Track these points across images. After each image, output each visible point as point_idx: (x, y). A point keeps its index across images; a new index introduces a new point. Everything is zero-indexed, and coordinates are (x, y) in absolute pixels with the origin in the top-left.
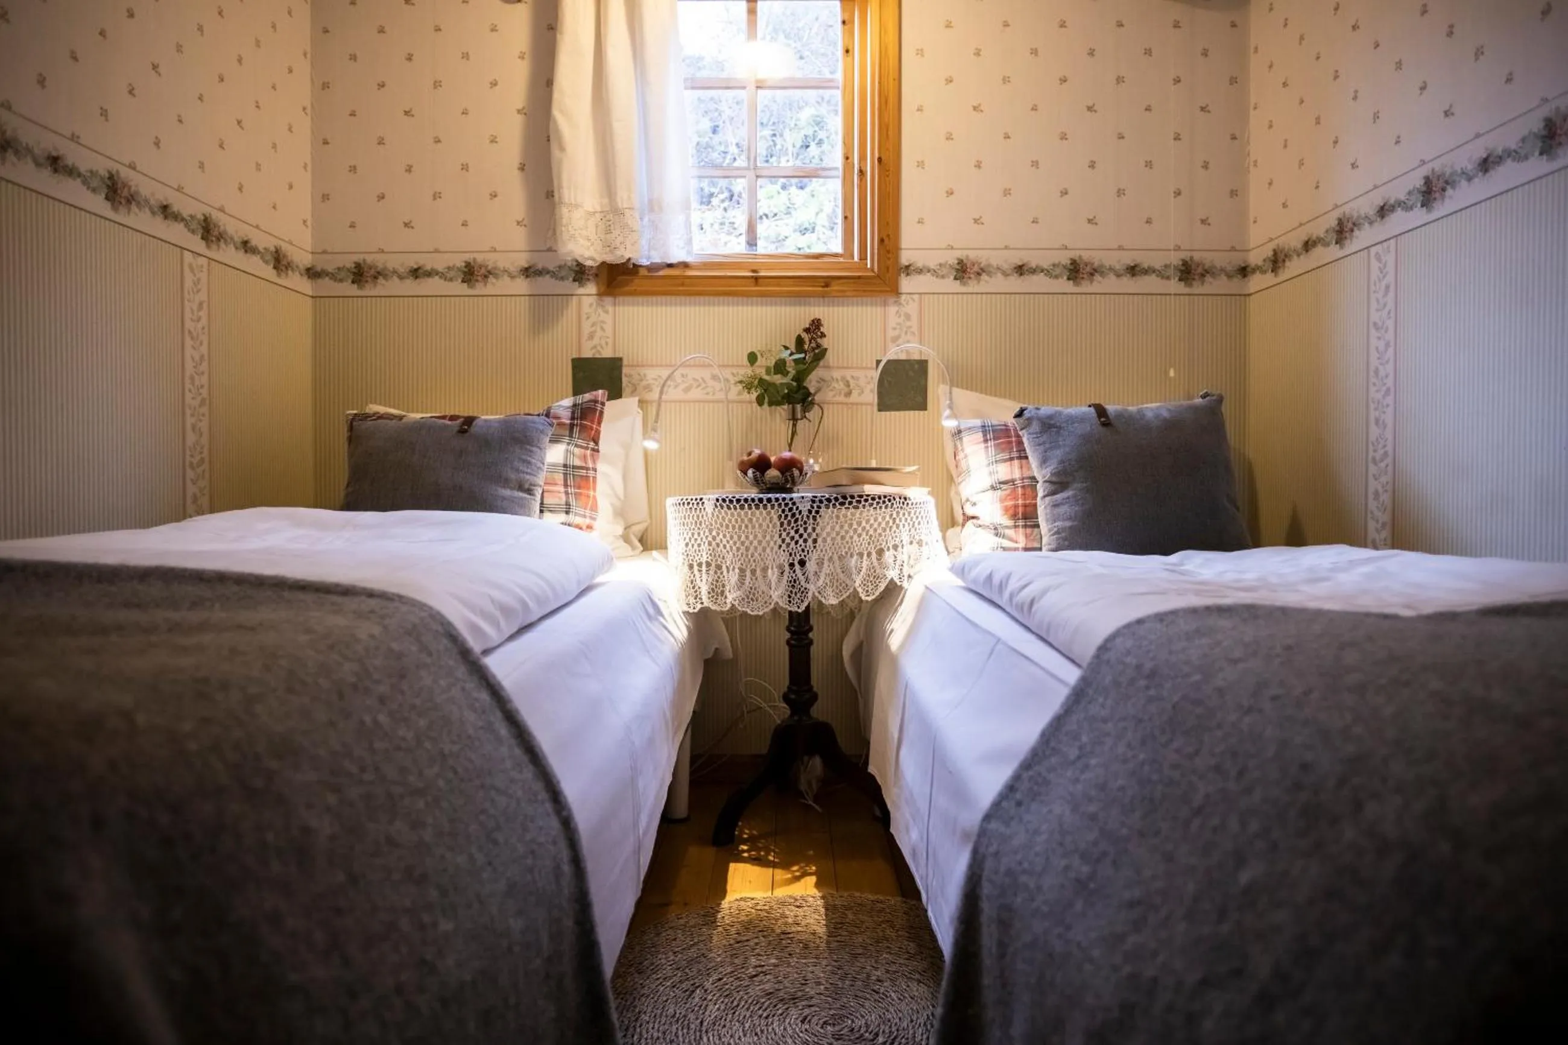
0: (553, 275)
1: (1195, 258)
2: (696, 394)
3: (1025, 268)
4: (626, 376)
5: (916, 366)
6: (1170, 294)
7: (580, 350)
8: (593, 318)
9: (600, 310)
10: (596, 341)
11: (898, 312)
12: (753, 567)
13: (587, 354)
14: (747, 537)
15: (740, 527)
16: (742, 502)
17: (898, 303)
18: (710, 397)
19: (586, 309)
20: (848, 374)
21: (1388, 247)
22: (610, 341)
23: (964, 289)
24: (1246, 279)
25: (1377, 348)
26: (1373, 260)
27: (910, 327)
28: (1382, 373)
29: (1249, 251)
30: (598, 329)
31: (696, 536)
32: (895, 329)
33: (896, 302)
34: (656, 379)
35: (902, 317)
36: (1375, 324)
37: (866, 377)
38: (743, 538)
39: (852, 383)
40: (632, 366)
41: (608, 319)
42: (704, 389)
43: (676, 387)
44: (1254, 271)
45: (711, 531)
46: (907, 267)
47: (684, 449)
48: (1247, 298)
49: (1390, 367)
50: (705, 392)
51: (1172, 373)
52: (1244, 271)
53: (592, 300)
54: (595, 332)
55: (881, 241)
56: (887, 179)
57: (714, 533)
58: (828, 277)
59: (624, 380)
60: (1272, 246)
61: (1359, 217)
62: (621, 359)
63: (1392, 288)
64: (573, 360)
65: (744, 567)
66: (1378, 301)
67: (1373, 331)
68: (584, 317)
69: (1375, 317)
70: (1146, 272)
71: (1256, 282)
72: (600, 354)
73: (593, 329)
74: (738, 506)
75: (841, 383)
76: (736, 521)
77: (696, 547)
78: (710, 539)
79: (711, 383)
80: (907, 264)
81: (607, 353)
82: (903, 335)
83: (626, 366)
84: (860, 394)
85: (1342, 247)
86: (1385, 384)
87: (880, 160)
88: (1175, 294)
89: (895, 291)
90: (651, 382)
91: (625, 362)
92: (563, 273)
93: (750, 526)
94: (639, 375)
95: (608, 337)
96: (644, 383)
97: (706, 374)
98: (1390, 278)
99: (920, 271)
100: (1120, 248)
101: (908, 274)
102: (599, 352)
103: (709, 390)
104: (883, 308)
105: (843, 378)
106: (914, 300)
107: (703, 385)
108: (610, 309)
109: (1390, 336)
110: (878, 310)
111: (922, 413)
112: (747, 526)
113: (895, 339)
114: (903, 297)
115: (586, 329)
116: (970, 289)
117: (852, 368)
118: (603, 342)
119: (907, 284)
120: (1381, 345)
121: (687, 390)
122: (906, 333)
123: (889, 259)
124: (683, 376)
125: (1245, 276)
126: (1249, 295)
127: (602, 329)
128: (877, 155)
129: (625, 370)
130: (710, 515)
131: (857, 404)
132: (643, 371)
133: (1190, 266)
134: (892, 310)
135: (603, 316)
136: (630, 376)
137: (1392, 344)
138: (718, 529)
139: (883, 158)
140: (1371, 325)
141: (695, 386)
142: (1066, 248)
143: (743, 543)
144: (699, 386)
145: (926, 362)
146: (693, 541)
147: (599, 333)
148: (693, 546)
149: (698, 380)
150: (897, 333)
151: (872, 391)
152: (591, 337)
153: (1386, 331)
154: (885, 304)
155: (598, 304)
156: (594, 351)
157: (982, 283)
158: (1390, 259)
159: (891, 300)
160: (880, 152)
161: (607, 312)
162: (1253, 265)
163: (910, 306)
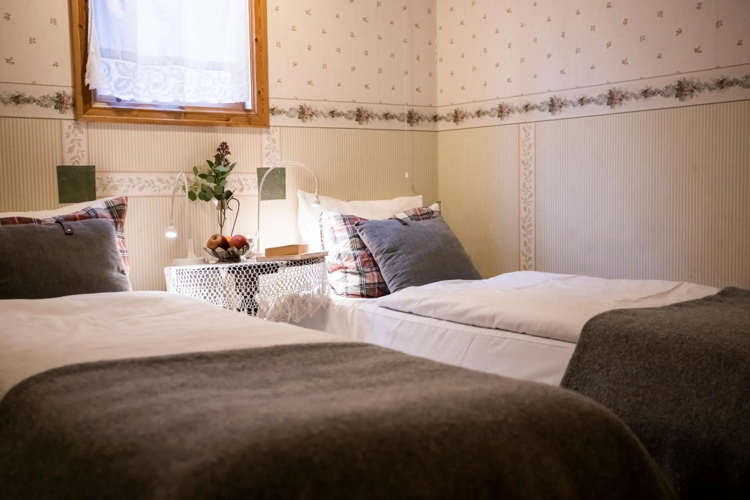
0: (39, 103)
1: (414, 110)
2: (148, 191)
3: (335, 113)
4: (98, 178)
5: (279, 172)
6: (405, 130)
7: (63, 160)
8: (72, 137)
9: (77, 131)
10: (75, 153)
11: (268, 138)
12: (256, 307)
13: (68, 163)
14: (251, 290)
15: (246, 284)
16: (248, 269)
17: (269, 133)
18: (157, 193)
19: (65, 129)
20: (241, 177)
21: (531, 126)
22: (85, 154)
23: (303, 125)
24: (436, 122)
25: (524, 173)
26: (522, 131)
27: (275, 147)
28: (527, 185)
29: (437, 107)
30: (76, 145)
31: (212, 291)
32: (267, 148)
33: (266, 132)
34: (119, 181)
35: (271, 141)
36: (523, 162)
37: (251, 179)
38: (248, 290)
39: (243, 182)
40: (104, 172)
41: (83, 137)
42: (152, 187)
43: (134, 186)
44: (441, 119)
45: (225, 288)
46: (273, 109)
47: (141, 229)
48: (437, 133)
49: (532, 184)
50: (153, 189)
51: (407, 175)
52: (435, 118)
53: (71, 123)
54: (74, 147)
55: (259, 92)
56: (261, 53)
57: (227, 289)
58: (227, 114)
59: (97, 181)
60: (454, 108)
61: (512, 107)
62: (94, 167)
63: (533, 146)
64: (58, 168)
65: (250, 308)
66: (525, 151)
67: (522, 166)
68: (65, 136)
69: (522, 158)
70: (392, 117)
71: (441, 125)
72: (79, 163)
73: (72, 145)
74: (244, 271)
75: (237, 183)
76: (243, 280)
77: (212, 298)
78: (225, 292)
79: (158, 184)
80: (272, 108)
81: (84, 163)
82: (271, 153)
83: (99, 172)
84: (248, 190)
85: (502, 119)
86: (529, 191)
87: (256, 40)
88: (407, 130)
89: (266, 124)
90: (117, 183)
91: (97, 169)
92: (47, 102)
93: (253, 282)
94: (108, 178)
95: (84, 151)
96: (111, 184)
97: (153, 177)
98: (532, 141)
99: (280, 112)
100: (380, 103)
101: (273, 114)
102: (77, 161)
103: (156, 188)
104: (260, 135)
105: (239, 180)
106: (277, 131)
107: (152, 185)
108: (84, 130)
109: (532, 168)
110: (257, 136)
111: (283, 200)
112: (250, 283)
113: (267, 155)
114: (271, 128)
115: (67, 144)
116: (307, 125)
117: (243, 173)
118: (80, 155)
119: (273, 120)
120: (527, 172)
121: (141, 189)
122: (273, 151)
123: (263, 104)
124: (138, 179)
125: (436, 121)
126: (438, 131)
127: (79, 145)
128: (254, 38)
129: (97, 175)
130: (224, 278)
131: (247, 196)
132: (110, 175)
133: (412, 114)
134: (265, 136)
135: (79, 136)
136: (101, 179)
137: (533, 172)
138: (230, 286)
139: (258, 39)
140: (521, 162)
141: (146, 185)
142: (355, 102)
143: (248, 293)
144: (150, 185)
145: (284, 169)
146: (210, 295)
147: (77, 148)
148: (210, 298)
149: (148, 182)
150: (268, 150)
151: (255, 187)
152: (71, 150)
153: (530, 166)
154: (261, 133)
155: (75, 127)
156: (73, 161)
157: (313, 121)
158: (532, 131)
159: (264, 130)
160: (256, 35)
161: (82, 133)
162: (440, 115)
163: (275, 134)
